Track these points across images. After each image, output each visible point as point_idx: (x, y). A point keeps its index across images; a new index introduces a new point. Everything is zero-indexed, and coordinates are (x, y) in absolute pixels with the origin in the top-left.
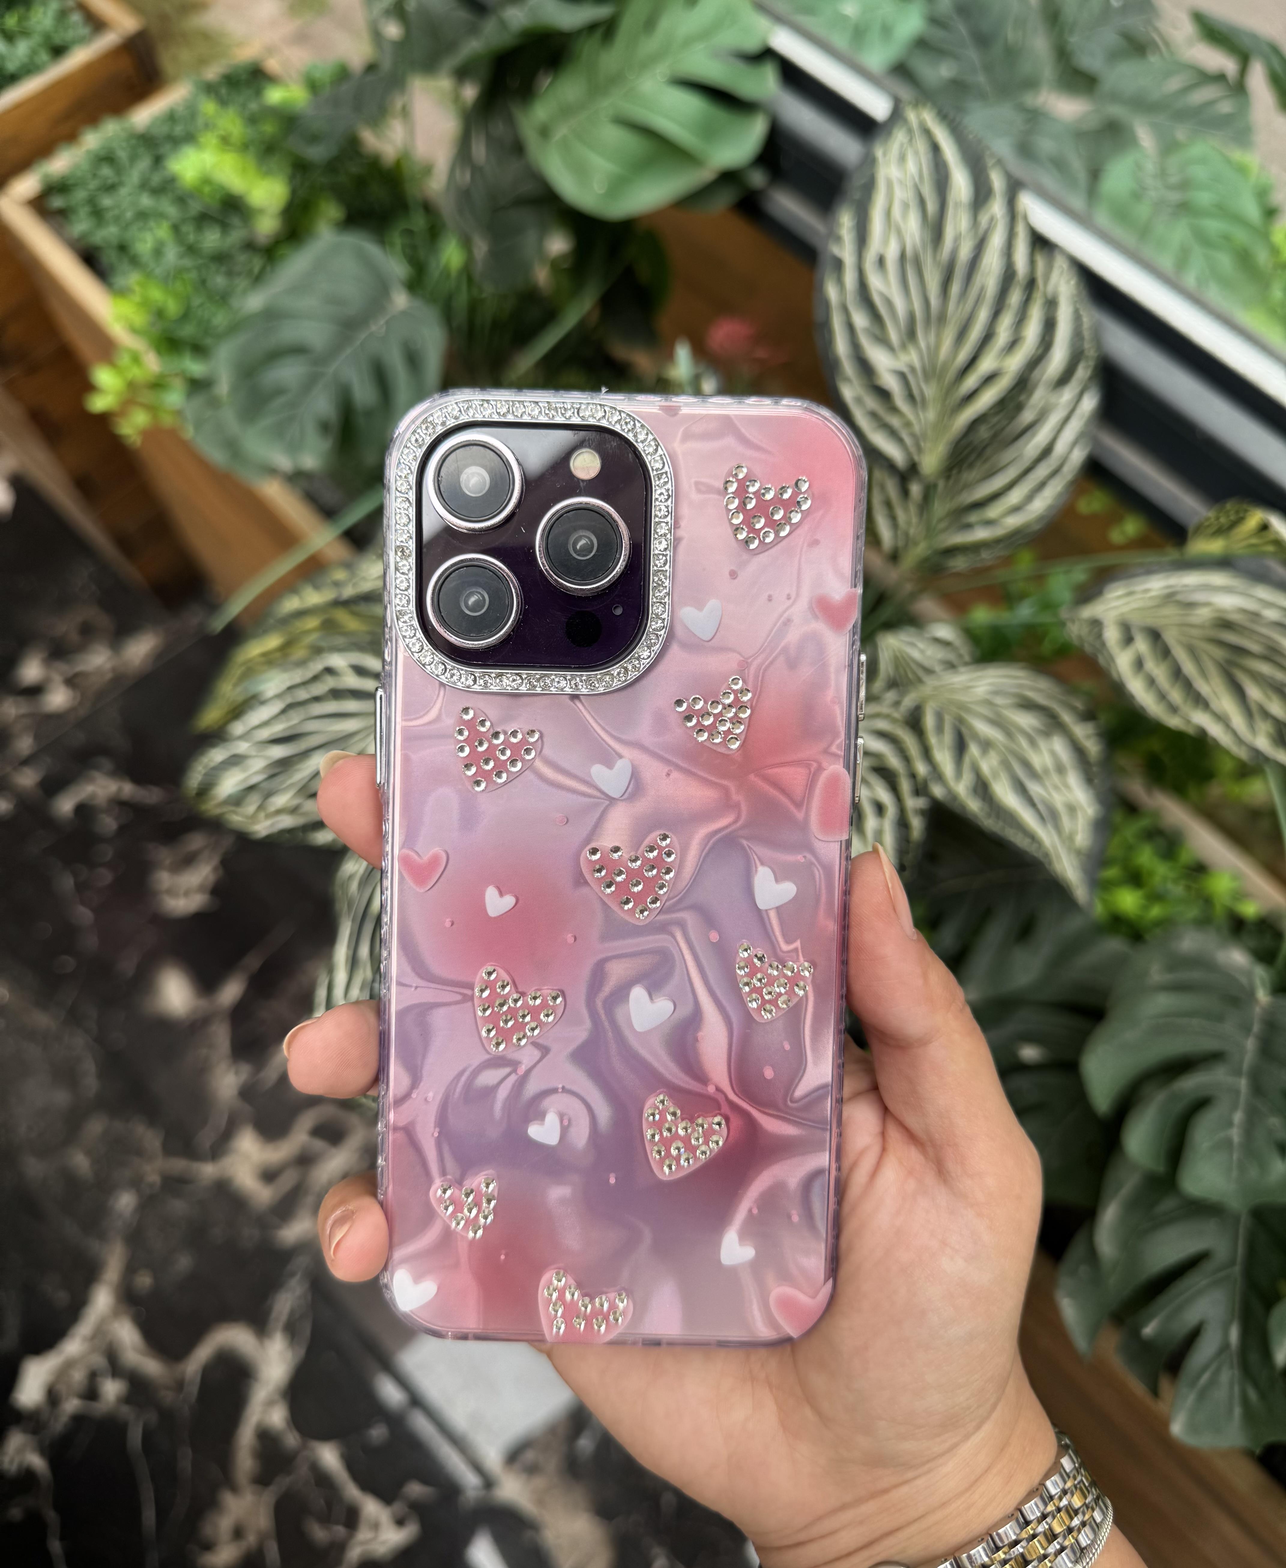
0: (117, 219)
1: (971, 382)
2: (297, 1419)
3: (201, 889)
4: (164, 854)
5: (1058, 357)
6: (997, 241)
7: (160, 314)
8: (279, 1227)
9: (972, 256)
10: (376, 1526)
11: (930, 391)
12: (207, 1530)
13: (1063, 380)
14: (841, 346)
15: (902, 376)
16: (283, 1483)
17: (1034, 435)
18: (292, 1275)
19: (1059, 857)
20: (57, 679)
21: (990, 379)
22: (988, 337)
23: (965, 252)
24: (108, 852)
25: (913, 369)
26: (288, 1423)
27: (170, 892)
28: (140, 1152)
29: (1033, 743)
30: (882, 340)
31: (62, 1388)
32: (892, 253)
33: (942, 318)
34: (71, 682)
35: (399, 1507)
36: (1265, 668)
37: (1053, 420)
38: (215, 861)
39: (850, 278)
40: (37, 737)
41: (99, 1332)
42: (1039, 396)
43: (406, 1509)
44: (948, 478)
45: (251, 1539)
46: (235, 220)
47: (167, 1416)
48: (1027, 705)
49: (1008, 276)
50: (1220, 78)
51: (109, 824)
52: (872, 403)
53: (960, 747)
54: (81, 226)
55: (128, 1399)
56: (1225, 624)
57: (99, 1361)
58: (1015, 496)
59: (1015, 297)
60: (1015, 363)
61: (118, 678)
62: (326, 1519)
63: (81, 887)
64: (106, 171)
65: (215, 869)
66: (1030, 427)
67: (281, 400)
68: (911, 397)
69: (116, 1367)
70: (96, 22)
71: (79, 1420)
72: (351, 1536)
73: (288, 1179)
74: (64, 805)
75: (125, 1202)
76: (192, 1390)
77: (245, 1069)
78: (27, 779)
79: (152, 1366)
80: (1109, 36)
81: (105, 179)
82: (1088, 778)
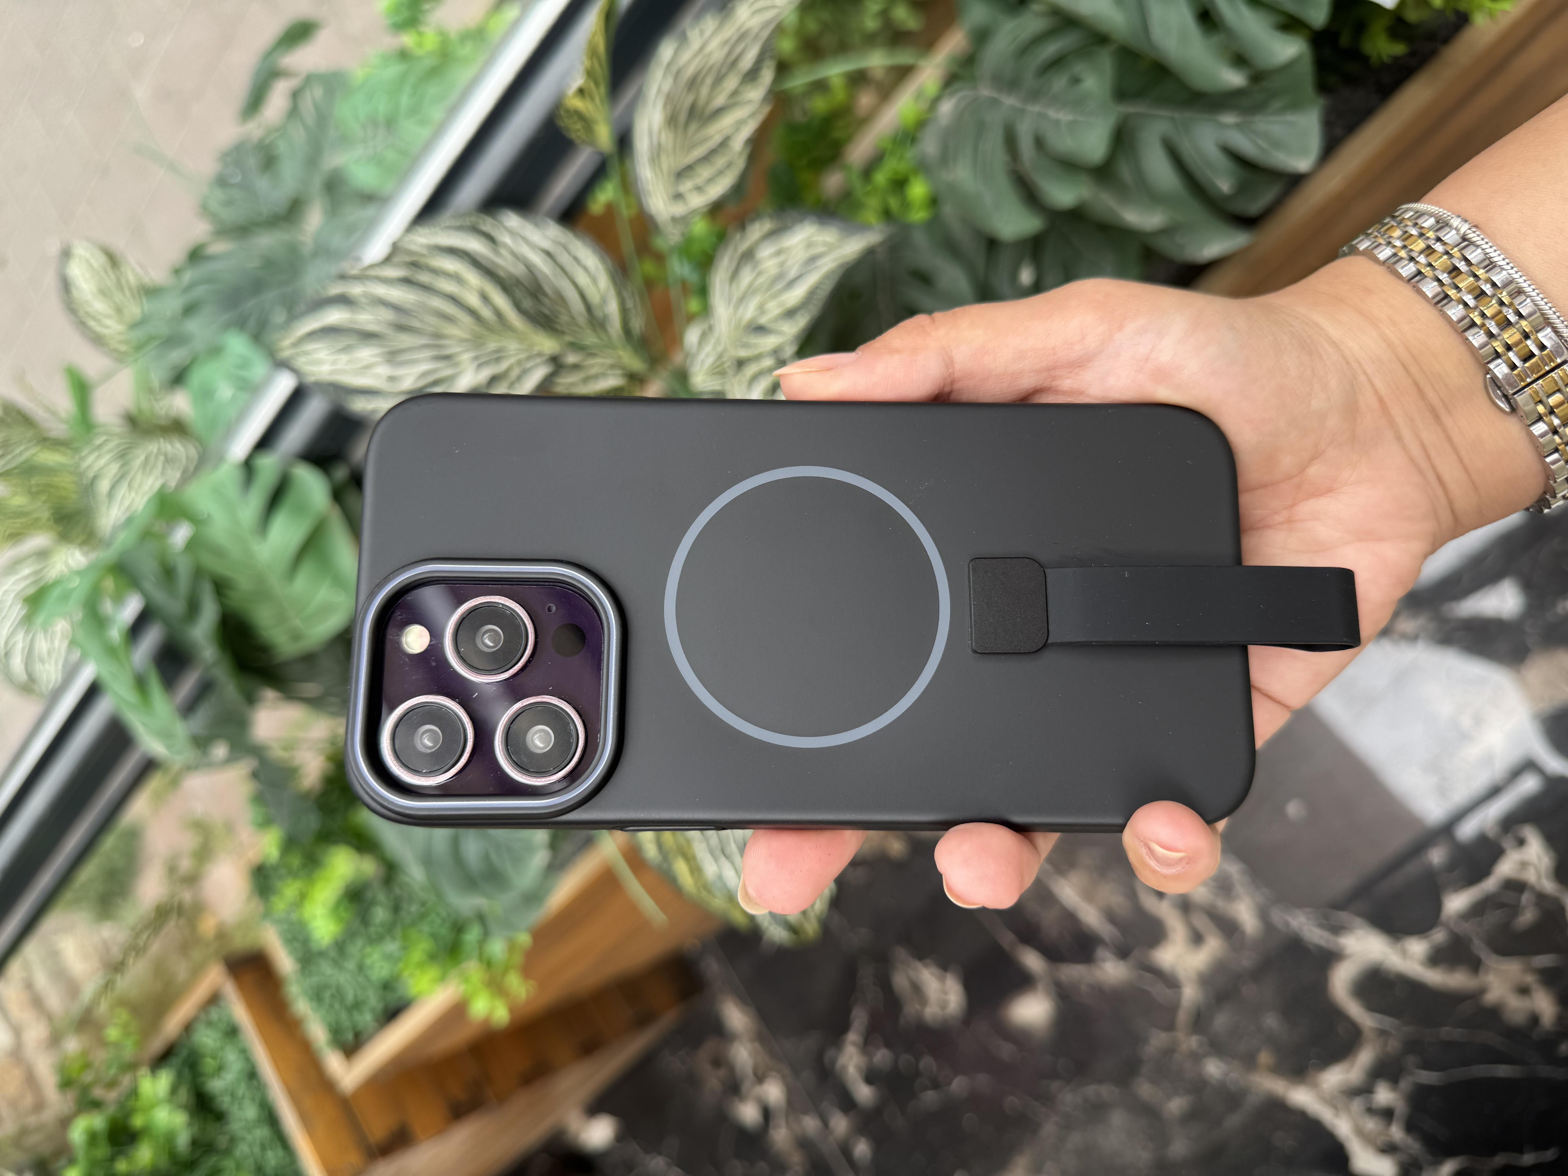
0: (364, 990)
1: (486, 313)
2: (1420, 929)
3: (942, 980)
4: (910, 1009)
5: (474, 245)
6: (381, 290)
7: (432, 957)
8: (1243, 933)
9: (390, 309)
10: (1524, 865)
11: (492, 345)
12: (1520, 1020)
13: (492, 241)
15: (478, 367)
16: (1479, 948)
17: (534, 265)
18: (1287, 924)
20: (757, 1090)
21: (485, 298)
22: (453, 299)
23: (389, 315)
24: (906, 1058)
25: (475, 358)
26: (1426, 937)
27: (944, 1005)
28: (1170, 1051)
29: (759, 274)
30: (450, 381)
31: (1380, 1141)
32: (386, 371)
33: (436, 335)
34: (760, 1079)
35: (1507, 843)
36: (704, 91)
38: (919, 965)
40: (805, 1112)
41: (1331, 1102)
42: (503, 261)
43: (1509, 835)
44: (563, 333)
45: (1530, 979)
46: (369, 895)
47: (1412, 1046)
48: (735, 275)
49: (408, 283)
50: (296, 95)
53: (760, 329)
54: (366, 1019)
55: (1394, 1081)
56: (672, 121)
57: (1357, 1104)
58: (583, 280)
59: (424, 278)
60: (474, 279)
61: (760, 1038)
62: (1515, 909)
63: (936, 1085)
64: (327, 995)
65: (926, 966)
66: (529, 267)
67: (494, 857)
68: (497, 360)
69: (1364, 1090)
70: (214, 999)
71: (1410, 1127)
72: (1532, 889)
73: (1201, 922)
74: (864, 1093)
75: (1214, 1068)
76: (1388, 1022)
77: (1101, 953)
78: (840, 1124)
79: (1365, 1058)
80: (262, 184)
81: (333, 996)
82: (787, 229)
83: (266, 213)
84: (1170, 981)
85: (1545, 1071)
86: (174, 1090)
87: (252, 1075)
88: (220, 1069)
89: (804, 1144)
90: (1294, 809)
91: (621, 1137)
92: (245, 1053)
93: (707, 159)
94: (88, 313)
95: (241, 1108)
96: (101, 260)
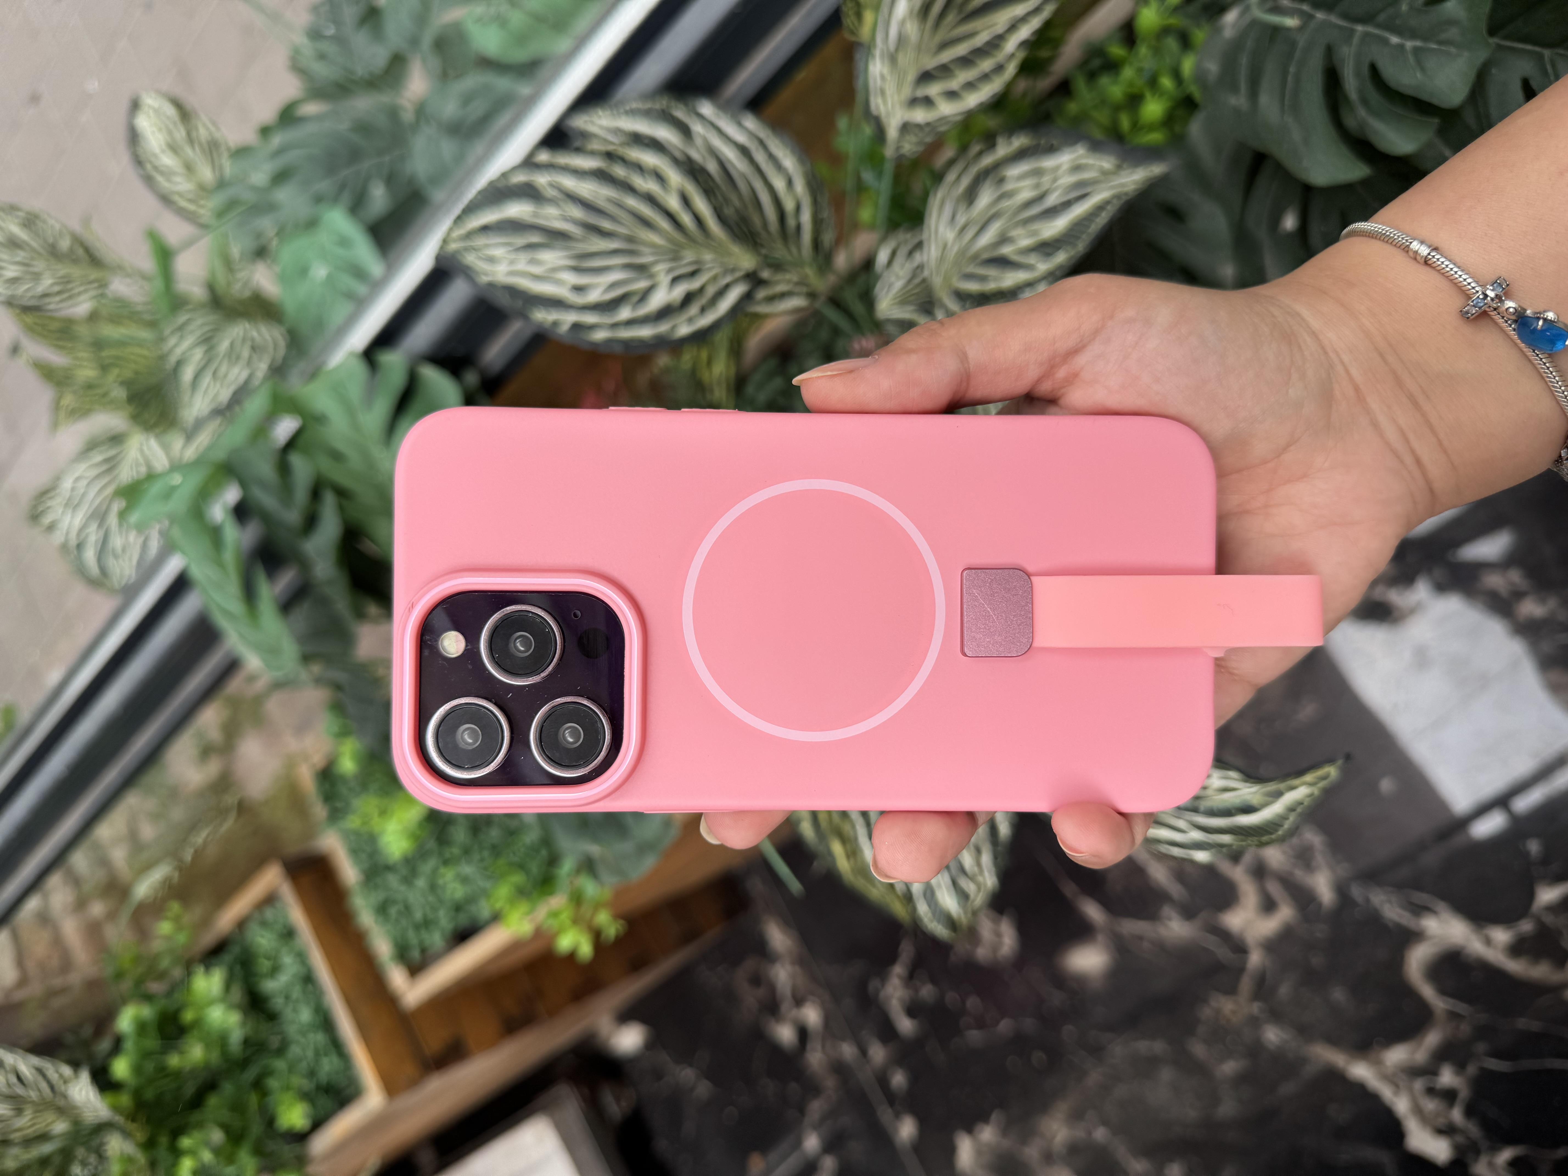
0: (434, 909)
1: (686, 219)
2: (1506, 919)
3: (996, 922)
5: (666, 134)
6: (569, 183)
7: (520, 891)
8: (1320, 905)
9: (581, 206)
11: (689, 256)
13: (685, 131)
14: (645, 332)
15: (675, 280)
17: (729, 162)
18: (1368, 901)
19: (1122, 185)
20: (794, 1012)
21: (685, 201)
22: (649, 200)
23: (576, 212)
24: (951, 997)
25: (670, 270)
26: (1513, 927)
27: (995, 948)
30: (645, 295)
31: (1441, 1121)
32: (572, 278)
33: (630, 239)
34: (799, 1001)
37: (717, 143)
39: (590, 318)
40: (843, 1039)
41: (1391, 1079)
42: (698, 155)
44: (762, 246)
47: (1482, 1032)
48: (971, 195)
49: (601, 175)
51: (927, 991)
52: (694, 309)
53: (1003, 263)
54: (435, 939)
55: (1460, 1064)
57: (1419, 1085)
58: (778, 183)
59: (619, 171)
60: (675, 177)
61: (800, 961)
63: (981, 1024)
64: (394, 911)
66: (722, 164)
68: (693, 274)
69: (1429, 1071)
70: (270, 900)
71: (1470, 1111)
73: (1274, 888)
74: (905, 1025)
75: (1272, 1035)
76: (1459, 1006)
77: (1167, 911)
78: (878, 1053)
79: (1432, 1039)
80: (360, 40)
81: (400, 913)
82: (1051, 150)
83: (360, 71)
84: (1235, 943)
86: (227, 989)
87: (308, 979)
88: (275, 970)
89: (839, 1068)
90: (1386, 785)
91: (650, 1045)
92: (302, 957)
93: (966, 61)
94: (156, 168)
95: (295, 1010)
96: (170, 111)
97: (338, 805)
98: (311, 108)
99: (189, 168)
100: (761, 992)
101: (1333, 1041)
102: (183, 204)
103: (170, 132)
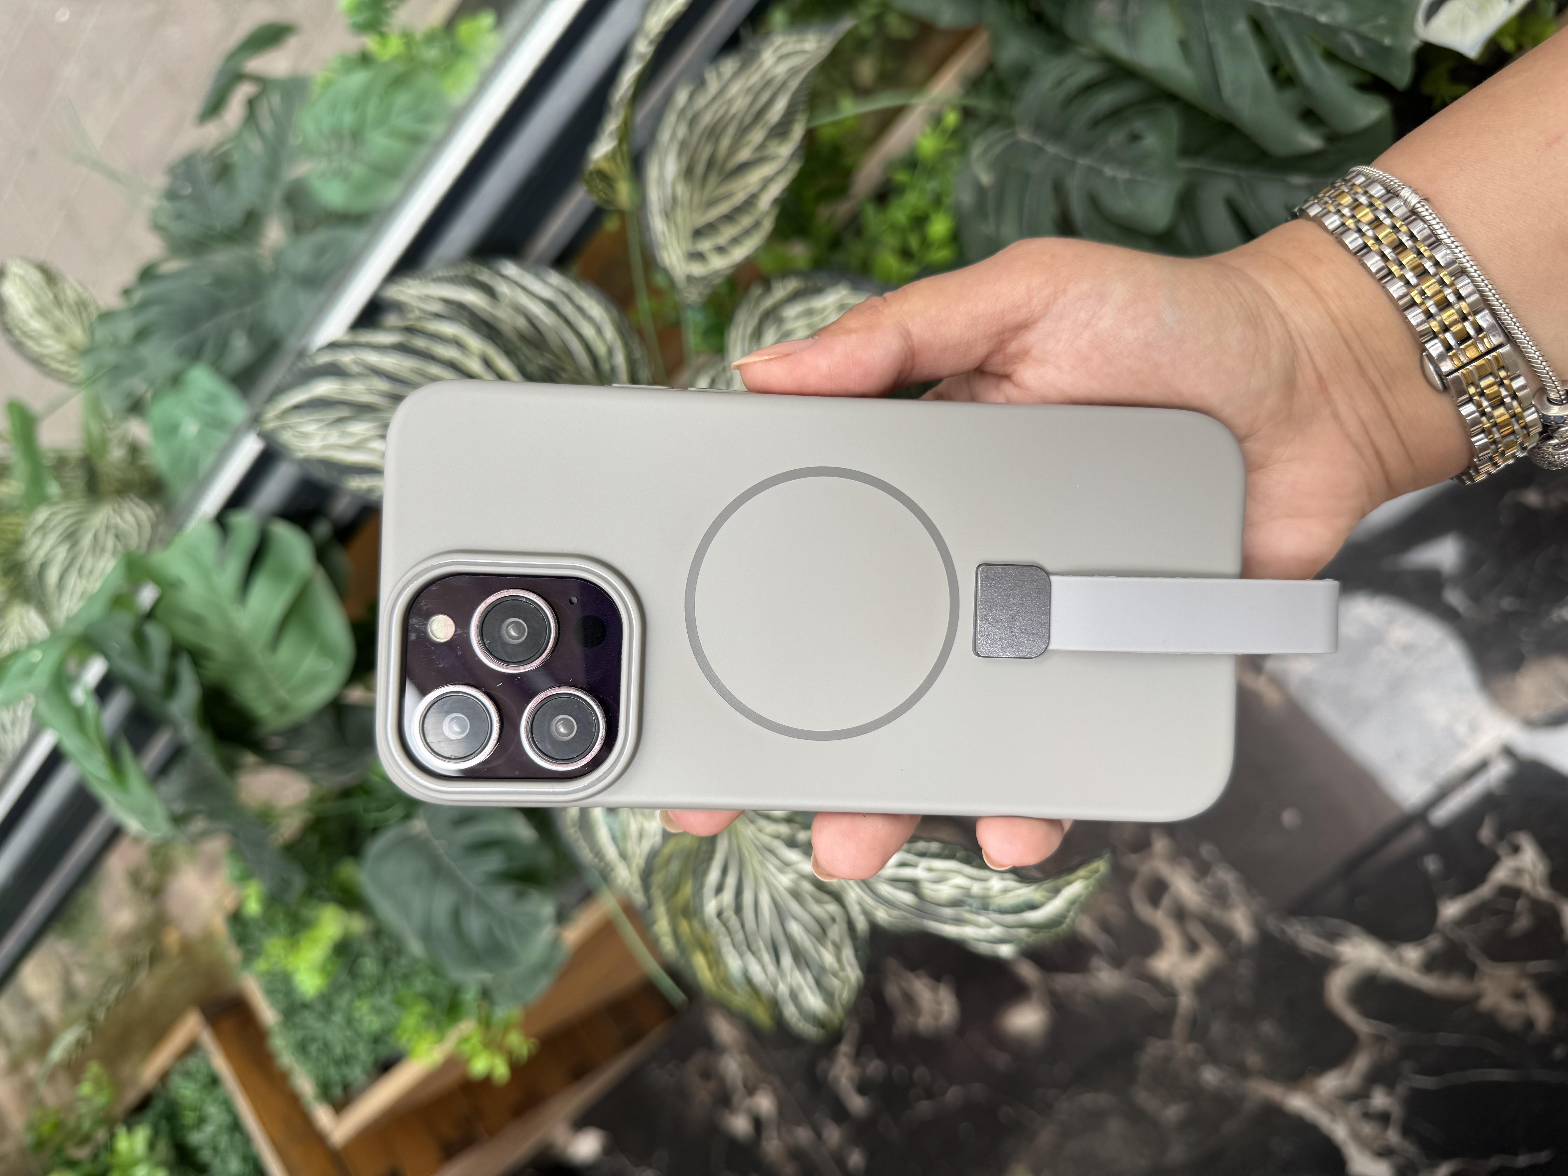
0: (353, 1044)
2: (1415, 936)
3: (935, 990)
4: (903, 1021)
5: (471, 297)
7: (429, 1020)
8: (1239, 941)
9: (385, 378)
10: (1518, 872)
12: (1515, 1024)
13: (490, 292)
16: (1474, 953)
17: (537, 317)
18: (1283, 932)
20: (748, 1102)
21: (485, 361)
22: (453, 366)
23: (382, 385)
24: (899, 1069)
26: (1421, 943)
27: (937, 1016)
28: (1166, 1060)
31: (1377, 1144)
34: (751, 1091)
35: (1502, 850)
36: (724, 145)
37: (523, 299)
38: (911, 976)
40: (798, 1124)
41: (1328, 1107)
42: (503, 315)
43: (1504, 843)
45: (1525, 985)
46: (355, 948)
47: (1407, 1052)
48: (758, 334)
49: (402, 349)
50: (251, 104)
51: (875, 1067)
54: (356, 1074)
55: (1390, 1085)
56: (689, 173)
57: (1354, 1110)
58: (588, 331)
59: (420, 343)
61: (750, 1050)
62: (1510, 916)
63: (930, 1095)
64: (313, 1049)
65: (918, 977)
66: (530, 319)
67: (498, 933)
69: (1360, 1095)
70: (192, 1048)
71: (1406, 1131)
72: (1527, 895)
73: (1197, 931)
74: (857, 1103)
75: (1210, 1076)
76: (1384, 1028)
77: (1096, 962)
78: (833, 1135)
79: (1361, 1063)
80: (216, 195)
81: (320, 1050)
82: (818, 291)
83: (219, 225)
84: (1164, 988)
85: (1540, 1075)
86: (152, 1145)
87: (236, 1126)
88: (202, 1121)
89: (796, 1154)
90: (1289, 817)
91: (608, 1150)
92: (228, 1106)
93: (729, 218)
94: (24, 333)
95: (224, 1161)
96: (36, 277)
97: (250, 947)
98: (172, 266)
99: (59, 329)
100: (712, 1085)
101: (1271, 1074)
102: (54, 365)
103: (37, 297)
